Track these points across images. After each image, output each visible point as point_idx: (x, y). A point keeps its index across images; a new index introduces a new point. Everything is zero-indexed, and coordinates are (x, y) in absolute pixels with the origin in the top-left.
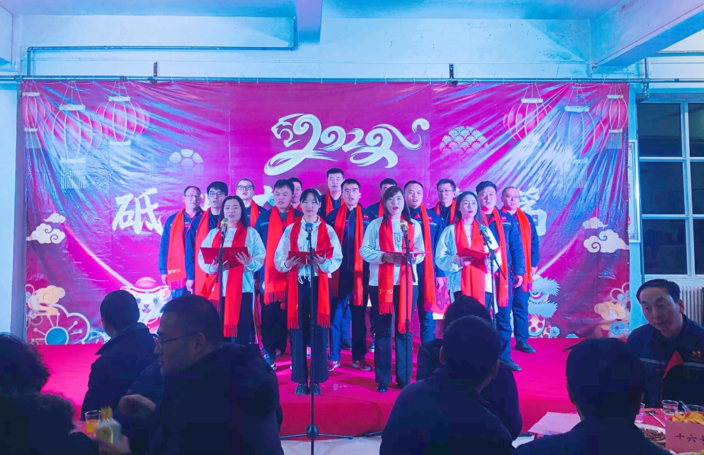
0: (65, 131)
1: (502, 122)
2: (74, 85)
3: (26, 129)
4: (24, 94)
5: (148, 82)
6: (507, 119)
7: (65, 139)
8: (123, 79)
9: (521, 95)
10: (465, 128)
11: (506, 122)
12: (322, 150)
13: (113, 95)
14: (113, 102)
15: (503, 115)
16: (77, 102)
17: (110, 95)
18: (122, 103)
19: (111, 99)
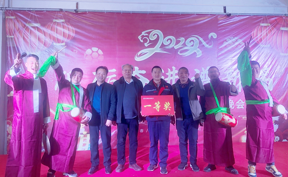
0: (29, 37)
1: (251, 35)
2: (34, 13)
3: (8, 36)
4: (6, 17)
5: (75, 12)
6: (253, 33)
7: (29, 42)
8: (61, 10)
9: (260, 22)
10: (234, 38)
11: (253, 35)
12: (164, 48)
13: (56, 19)
14: (56, 22)
15: (252, 31)
16: (36, 22)
17: (54, 18)
18: (60, 23)
19: (54, 20)
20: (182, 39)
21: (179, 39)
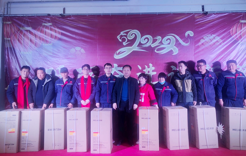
0: (23, 39)
1: (230, 32)
2: (27, 18)
3: (5, 39)
4: (4, 23)
5: (60, 16)
6: (232, 30)
7: (23, 43)
8: (49, 15)
9: (239, 19)
10: (211, 35)
11: (232, 32)
12: (141, 47)
13: (45, 23)
14: (44, 26)
15: (231, 28)
16: (28, 26)
17: (43, 22)
18: (48, 26)
19: (43, 24)
20: (159, 38)
21: (156, 38)
